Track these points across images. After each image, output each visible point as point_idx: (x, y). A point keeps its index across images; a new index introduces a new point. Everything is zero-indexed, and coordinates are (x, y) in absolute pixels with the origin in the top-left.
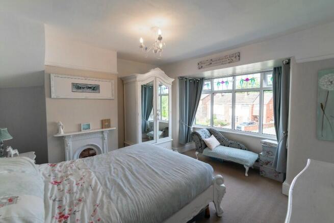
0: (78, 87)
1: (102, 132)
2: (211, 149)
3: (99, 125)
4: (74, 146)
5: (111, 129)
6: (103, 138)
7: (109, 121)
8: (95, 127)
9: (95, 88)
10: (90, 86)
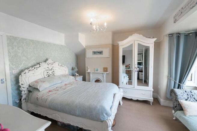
0: (95, 53)
1: (103, 73)
2: (185, 114)
3: (102, 70)
4: (93, 77)
5: (108, 72)
6: (103, 77)
7: (107, 68)
8: (100, 70)
9: (101, 53)
10: (99, 52)
